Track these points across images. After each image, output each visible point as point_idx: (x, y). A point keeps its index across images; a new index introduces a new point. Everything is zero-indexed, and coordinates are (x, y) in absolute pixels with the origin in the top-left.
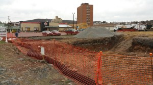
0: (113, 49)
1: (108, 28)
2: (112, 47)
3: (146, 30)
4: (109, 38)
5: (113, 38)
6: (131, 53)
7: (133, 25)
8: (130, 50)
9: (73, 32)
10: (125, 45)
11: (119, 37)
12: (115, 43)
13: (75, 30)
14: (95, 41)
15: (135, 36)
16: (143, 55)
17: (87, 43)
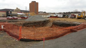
2: (44, 26)
3: (63, 17)
4: (42, 21)
8: (52, 27)
9: (25, 18)
10: (50, 25)
12: (46, 24)
14: (35, 23)
17: (31, 24)
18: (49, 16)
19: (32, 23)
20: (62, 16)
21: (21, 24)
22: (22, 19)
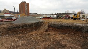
0: (38, 30)
1: (35, 17)
2: (37, 29)
4: (35, 23)
5: (37, 23)
6: (47, 33)
8: (47, 30)
9: (13, 19)
10: (44, 27)
11: (42, 22)
12: (39, 26)
13: (14, 18)
14: (26, 26)
15: (50, 22)
16: (54, 33)
17: (19, 27)
18: (42, 17)
19: (21, 27)
20: (55, 17)
21: (4, 28)
22: (9, 21)
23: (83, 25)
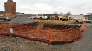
0: (34, 29)
1: (30, 17)
4: (32, 23)
5: (34, 23)
7: (41, 16)
10: (40, 27)
23: (71, 25)
